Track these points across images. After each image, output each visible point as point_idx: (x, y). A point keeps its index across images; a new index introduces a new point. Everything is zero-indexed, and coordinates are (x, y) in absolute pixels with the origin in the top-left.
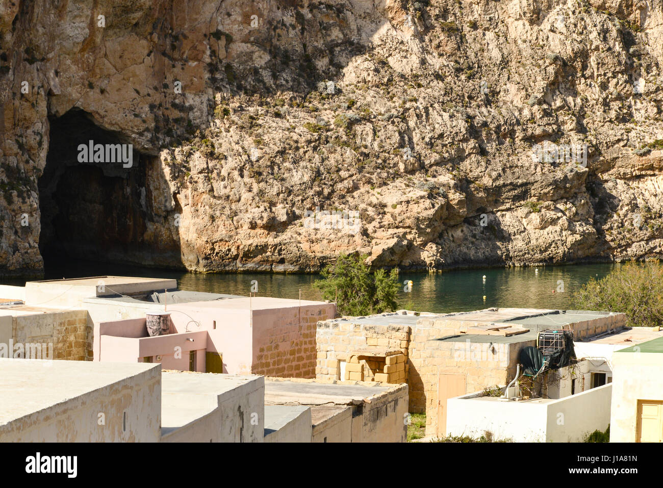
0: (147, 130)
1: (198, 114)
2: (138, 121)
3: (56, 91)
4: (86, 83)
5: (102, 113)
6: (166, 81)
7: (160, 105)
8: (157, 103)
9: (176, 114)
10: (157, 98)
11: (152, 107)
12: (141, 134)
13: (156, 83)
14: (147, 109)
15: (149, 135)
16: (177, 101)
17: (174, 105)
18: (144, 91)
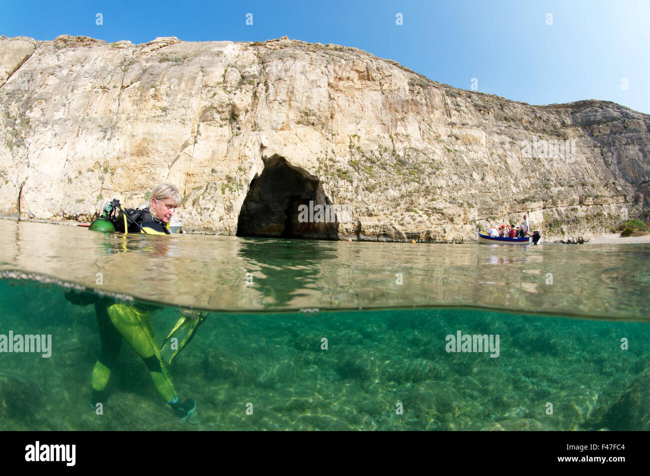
0: (314, 167)
1: (342, 164)
3: (264, 145)
5: (290, 157)
8: (321, 158)
9: (331, 163)
10: (322, 156)
11: (318, 158)
12: (309, 169)
13: (322, 150)
14: (315, 159)
16: (332, 158)
17: (331, 160)
18: (314, 152)
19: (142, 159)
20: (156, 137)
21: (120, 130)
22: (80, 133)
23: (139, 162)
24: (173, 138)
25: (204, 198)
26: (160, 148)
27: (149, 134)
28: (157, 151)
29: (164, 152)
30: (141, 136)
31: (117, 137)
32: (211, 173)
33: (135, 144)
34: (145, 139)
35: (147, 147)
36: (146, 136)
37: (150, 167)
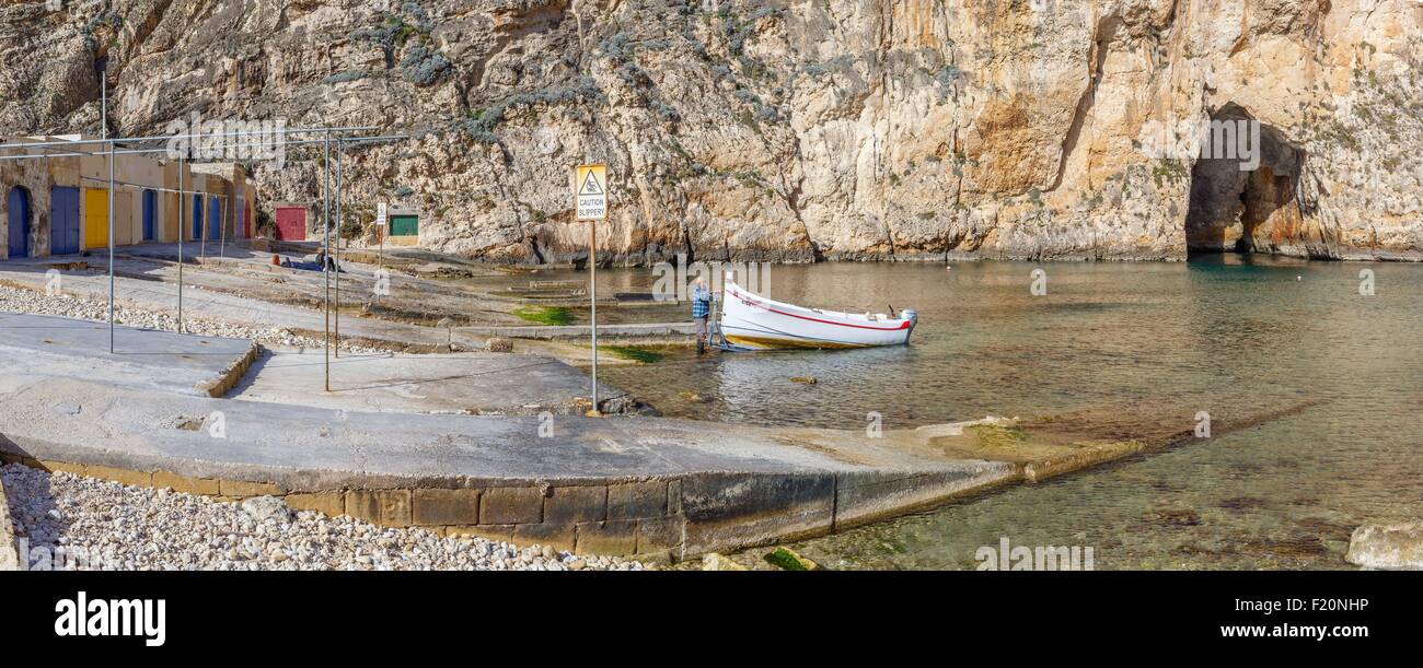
0: (1295, 125)
1: (1343, 113)
2: (1287, 116)
3: (1211, 86)
4: (1241, 79)
5: (1255, 108)
6: (1316, 83)
7: (1309, 104)
8: (1306, 102)
9: (1323, 112)
10: (1307, 97)
11: (1302, 104)
12: (1289, 129)
13: (1307, 84)
14: (1297, 106)
15: (1296, 129)
16: (1325, 101)
17: (1322, 105)
18: (1294, 91)
19: (1020, 133)
20: (1037, 89)
21: (971, 81)
22: (889, 87)
23: (1016, 139)
24: (1064, 88)
25: (1129, 196)
26: (1046, 110)
27: (1024, 84)
28: (1042, 116)
29: (1053, 117)
30: (1012, 90)
31: (970, 95)
32: (1131, 148)
33: (1005, 107)
34: (1019, 96)
35: (1025, 110)
36: (1021, 90)
37: (1033, 145)
